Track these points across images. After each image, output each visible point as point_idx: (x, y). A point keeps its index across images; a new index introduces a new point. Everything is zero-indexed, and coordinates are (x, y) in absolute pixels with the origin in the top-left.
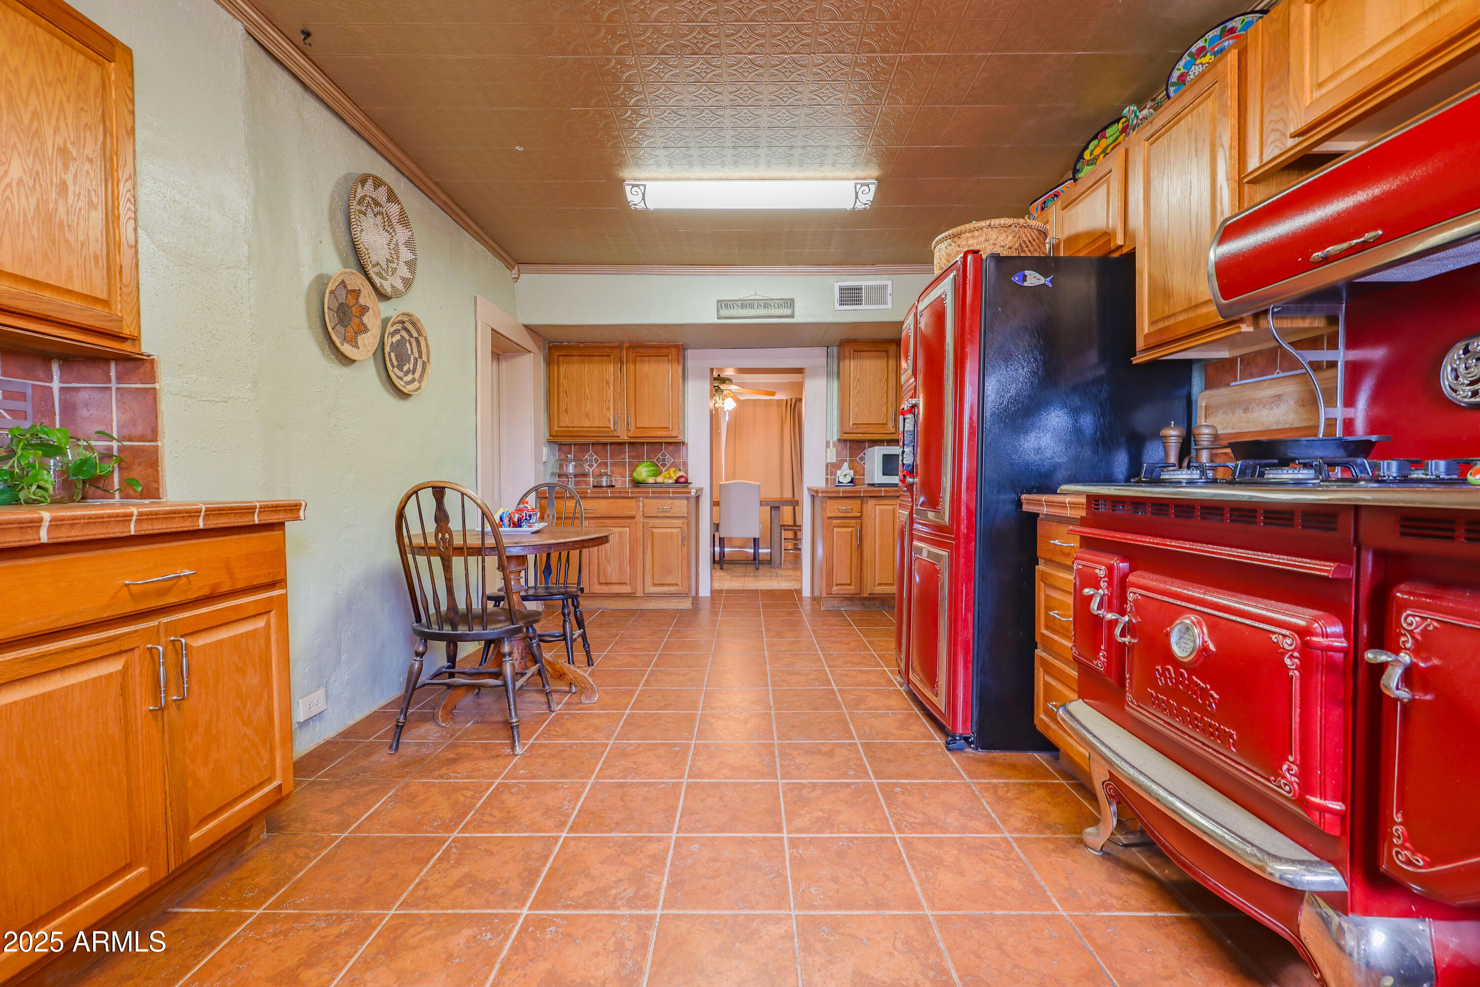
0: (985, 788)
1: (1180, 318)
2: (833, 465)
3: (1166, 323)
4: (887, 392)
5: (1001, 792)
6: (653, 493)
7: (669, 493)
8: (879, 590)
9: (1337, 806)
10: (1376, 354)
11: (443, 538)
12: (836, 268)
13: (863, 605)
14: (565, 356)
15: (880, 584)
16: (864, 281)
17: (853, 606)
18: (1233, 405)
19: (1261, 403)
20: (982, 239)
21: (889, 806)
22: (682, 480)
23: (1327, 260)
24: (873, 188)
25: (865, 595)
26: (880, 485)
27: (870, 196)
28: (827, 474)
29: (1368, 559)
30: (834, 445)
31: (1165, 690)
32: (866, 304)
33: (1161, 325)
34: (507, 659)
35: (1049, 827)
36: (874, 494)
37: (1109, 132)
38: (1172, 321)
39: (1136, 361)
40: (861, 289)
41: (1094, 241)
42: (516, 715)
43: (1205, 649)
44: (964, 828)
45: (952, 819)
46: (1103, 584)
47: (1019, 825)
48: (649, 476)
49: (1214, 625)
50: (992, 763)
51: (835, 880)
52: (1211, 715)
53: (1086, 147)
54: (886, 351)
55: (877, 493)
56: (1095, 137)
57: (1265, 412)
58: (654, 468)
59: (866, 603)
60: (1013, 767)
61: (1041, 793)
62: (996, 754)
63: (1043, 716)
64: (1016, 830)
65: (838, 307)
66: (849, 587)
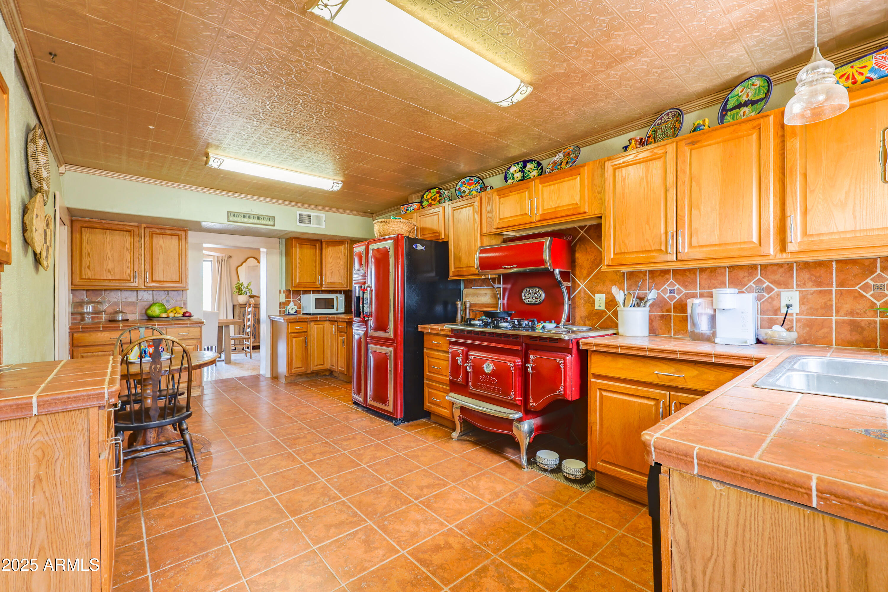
0: (415, 433)
1: (464, 269)
2: (283, 303)
3: (460, 269)
4: (316, 266)
5: (421, 433)
6: (175, 324)
7: (188, 324)
8: (317, 368)
9: (520, 399)
10: (509, 286)
11: (155, 368)
12: (297, 204)
13: (307, 377)
14: (87, 227)
15: (317, 365)
16: (312, 213)
17: (302, 378)
18: (474, 295)
19: (482, 295)
20: (398, 226)
21: (390, 447)
22: (187, 315)
23: (505, 268)
24: (341, 185)
25: (309, 372)
26: (314, 314)
27: (338, 188)
28: (280, 308)
29: (524, 345)
30: (284, 292)
31: (483, 382)
32: (313, 224)
33: (458, 270)
34: (186, 431)
35: (440, 438)
36: (314, 320)
37: (432, 191)
38: (461, 269)
39: (449, 279)
40: (310, 216)
41: (433, 233)
42: (196, 462)
43: (493, 369)
44: (418, 446)
45: (412, 444)
46: (461, 355)
47: (432, 440)
48: (161, 312)
49: (495, 363)
50: (412, 426)
51: (392, 470)
52: (495, 386)
53: (424, 194)
54: (315, 246)
55: (315, 319)
56: (427, 191)
57: (482, 298)
58: (163, 307)
59: (309, 376)
60: (419, 425)
61: (431, 430)
62: (411, 423)
63: (427, 404)
64: (432, 441)
65: (298, 224)
66: (301, 369)
